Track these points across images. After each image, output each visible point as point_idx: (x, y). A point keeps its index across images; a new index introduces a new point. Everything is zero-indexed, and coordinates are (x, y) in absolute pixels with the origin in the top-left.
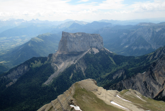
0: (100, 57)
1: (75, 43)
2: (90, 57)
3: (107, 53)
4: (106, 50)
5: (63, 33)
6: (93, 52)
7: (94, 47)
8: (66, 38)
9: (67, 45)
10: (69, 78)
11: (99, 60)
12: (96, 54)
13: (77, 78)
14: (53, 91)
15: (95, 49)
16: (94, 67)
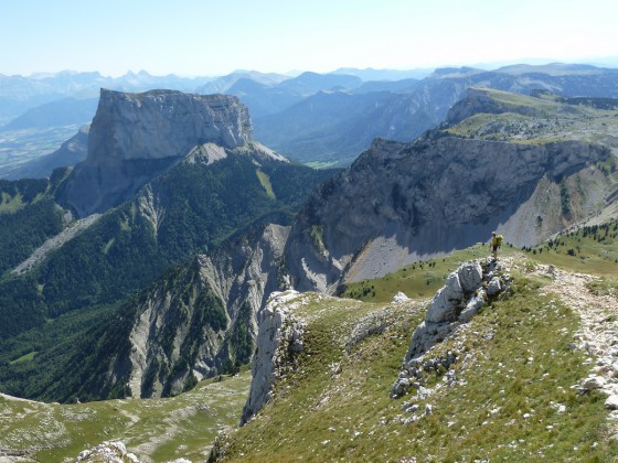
0: (223, 175)
1: (144, 128)
2: (188, 176)
3: (257, 160)
4: (256, 152)
5: (104, 93)
6: (201, 159)
7: (212, 141)
8: (112, 111)
9: (116, 137)
10: (98, 250)
11: (219, 183)
12: (211, 165)
13: (128, 249)
14: (30, 297)
15: (214, 146)
16: (194, 209)
